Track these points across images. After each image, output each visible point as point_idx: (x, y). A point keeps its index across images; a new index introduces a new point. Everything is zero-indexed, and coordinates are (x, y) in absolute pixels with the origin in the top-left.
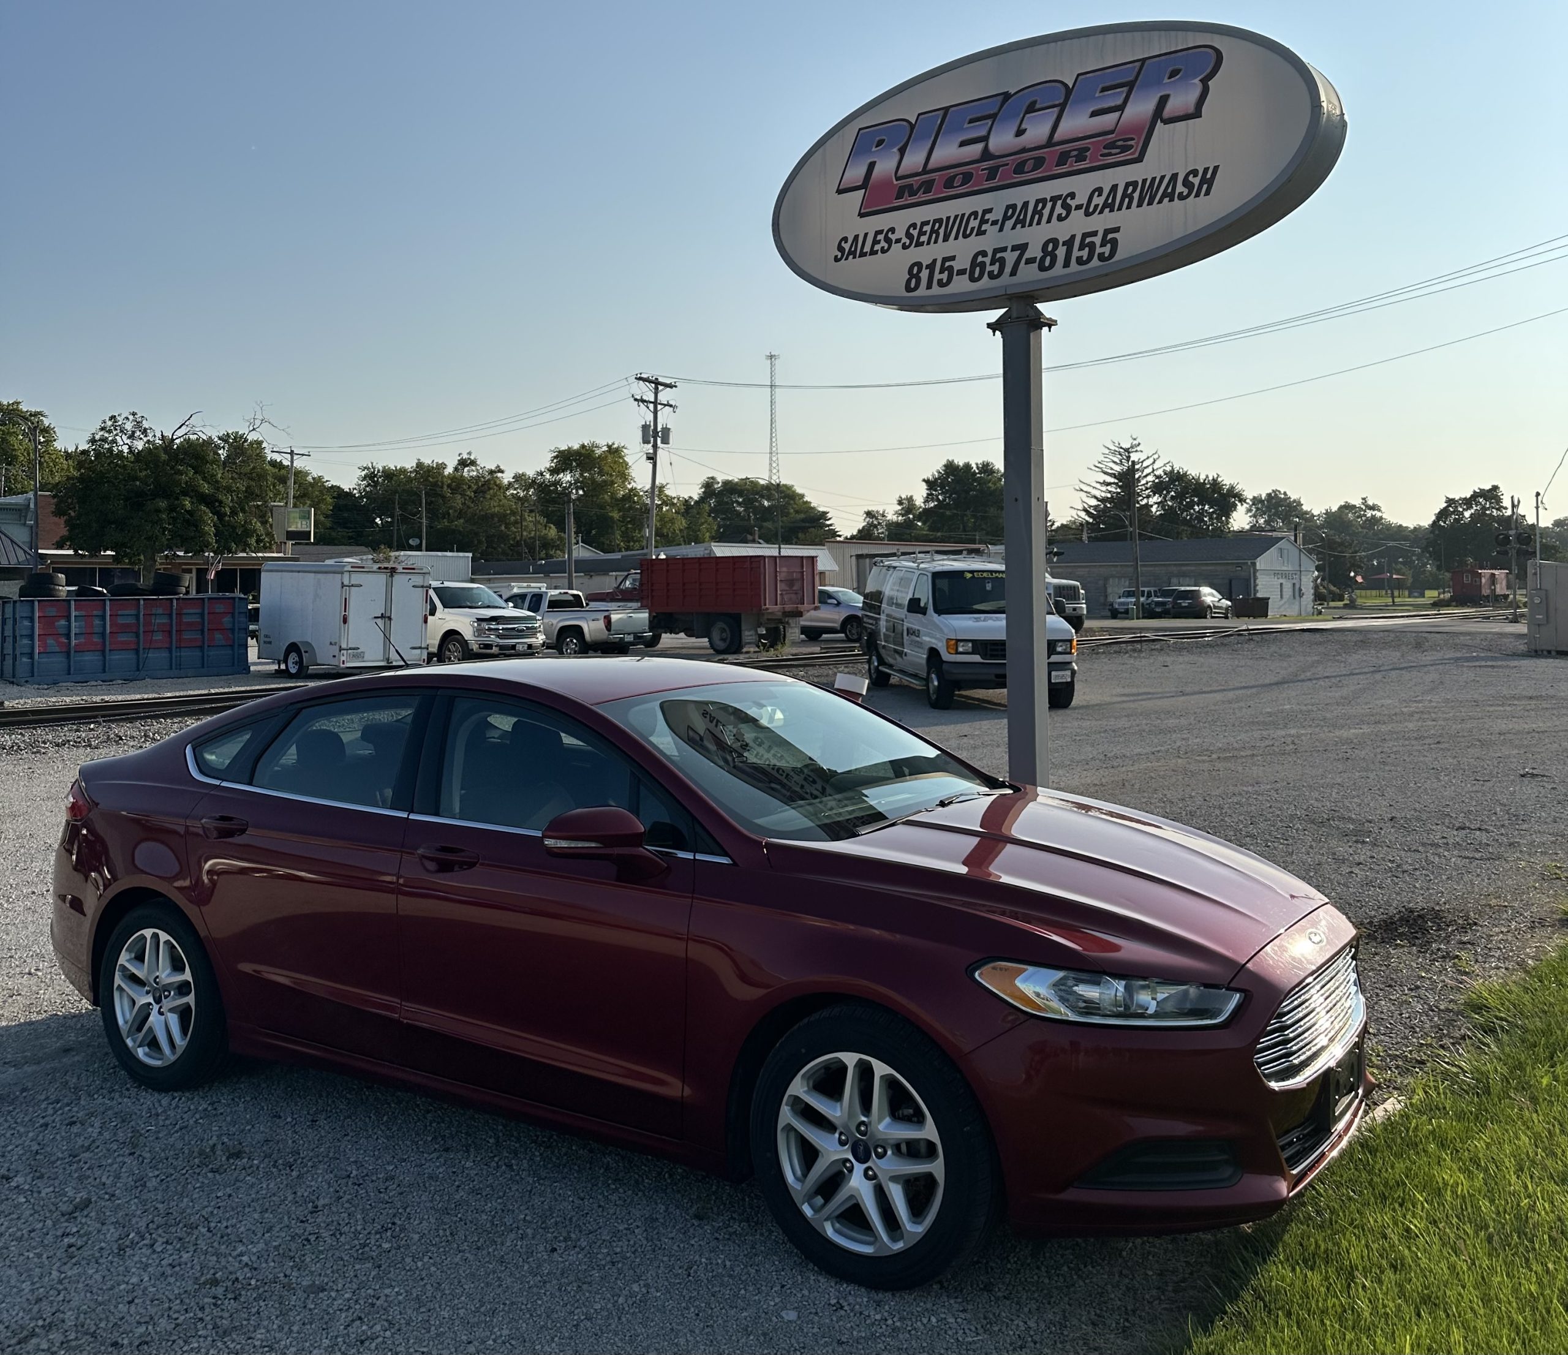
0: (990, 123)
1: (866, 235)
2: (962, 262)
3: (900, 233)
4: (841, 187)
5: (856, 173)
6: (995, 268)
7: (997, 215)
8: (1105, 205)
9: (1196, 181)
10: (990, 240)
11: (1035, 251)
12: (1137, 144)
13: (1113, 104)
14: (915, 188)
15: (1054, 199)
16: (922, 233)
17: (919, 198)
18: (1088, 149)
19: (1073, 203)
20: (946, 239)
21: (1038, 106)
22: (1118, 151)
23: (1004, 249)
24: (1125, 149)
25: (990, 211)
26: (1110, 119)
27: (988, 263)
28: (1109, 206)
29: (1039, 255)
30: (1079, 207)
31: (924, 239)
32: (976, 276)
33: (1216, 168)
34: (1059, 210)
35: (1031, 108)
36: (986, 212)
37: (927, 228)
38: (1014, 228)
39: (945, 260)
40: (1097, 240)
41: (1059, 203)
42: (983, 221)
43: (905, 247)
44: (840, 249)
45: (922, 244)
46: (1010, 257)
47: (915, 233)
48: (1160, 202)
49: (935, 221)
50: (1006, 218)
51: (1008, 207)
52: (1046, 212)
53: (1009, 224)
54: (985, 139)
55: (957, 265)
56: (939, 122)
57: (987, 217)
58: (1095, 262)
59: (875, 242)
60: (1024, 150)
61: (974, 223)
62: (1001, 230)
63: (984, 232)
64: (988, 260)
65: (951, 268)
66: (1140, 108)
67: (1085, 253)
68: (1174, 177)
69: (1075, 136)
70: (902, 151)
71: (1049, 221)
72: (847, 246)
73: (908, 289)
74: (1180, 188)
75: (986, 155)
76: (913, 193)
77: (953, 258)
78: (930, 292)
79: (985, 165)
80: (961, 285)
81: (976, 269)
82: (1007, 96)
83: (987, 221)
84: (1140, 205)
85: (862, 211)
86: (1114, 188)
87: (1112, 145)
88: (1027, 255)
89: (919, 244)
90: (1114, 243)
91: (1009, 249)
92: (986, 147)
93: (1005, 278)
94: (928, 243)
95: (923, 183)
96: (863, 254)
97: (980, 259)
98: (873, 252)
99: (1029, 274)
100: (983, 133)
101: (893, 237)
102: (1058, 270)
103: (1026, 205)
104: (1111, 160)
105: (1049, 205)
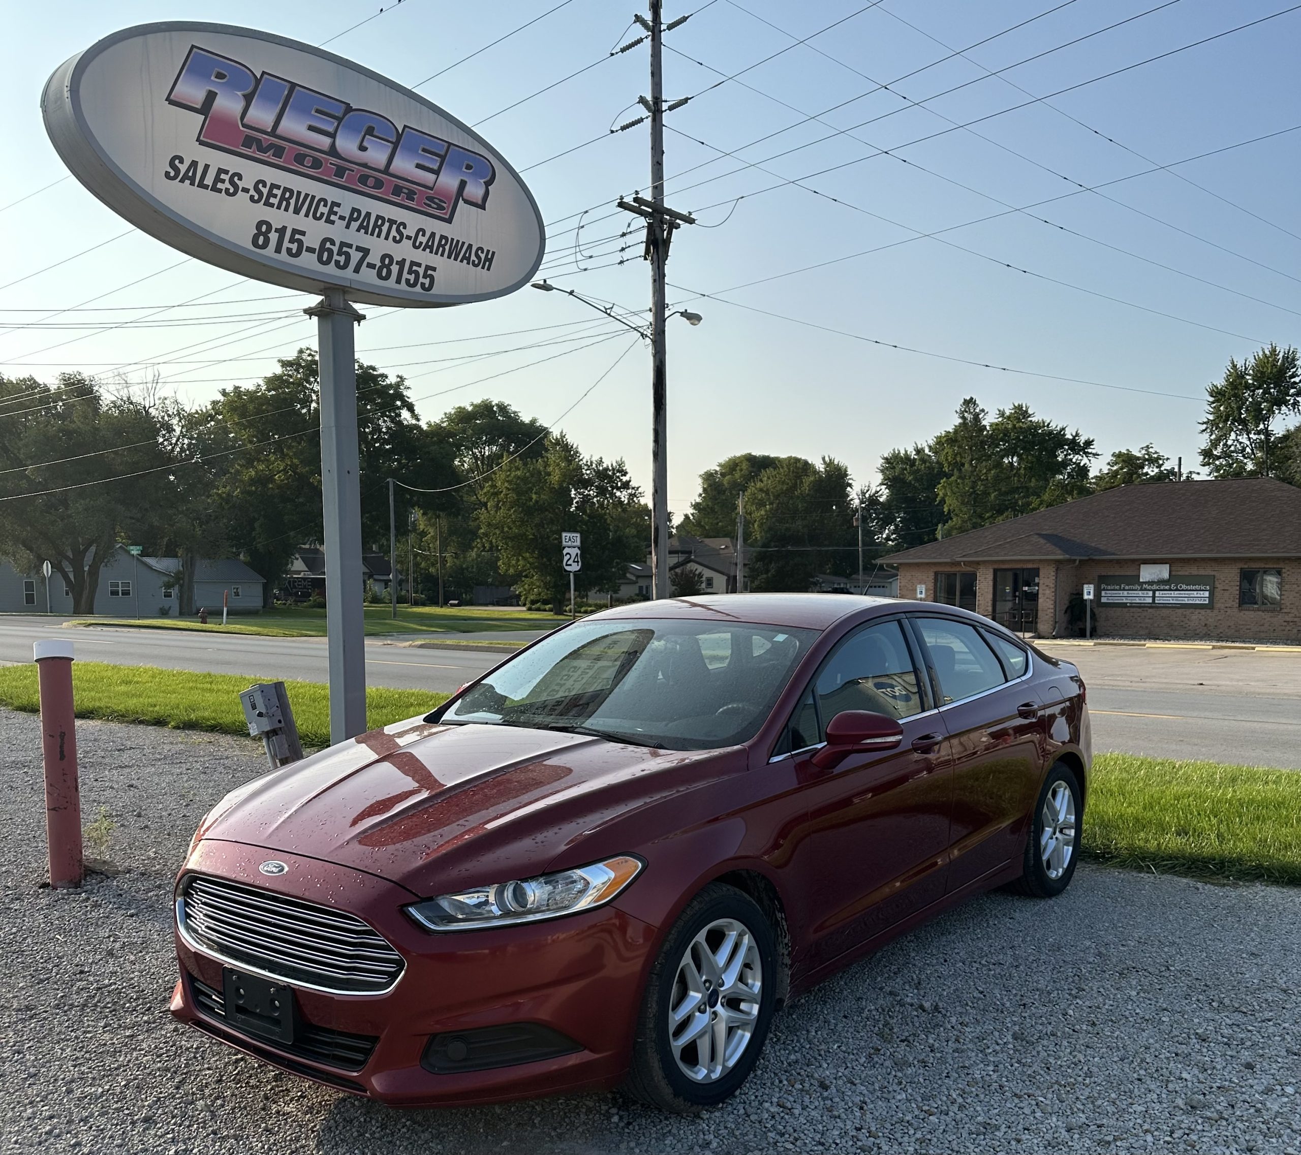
0: (336, 124)
1: (207, 167)
2: (312, 240)
3: (247, 182)
4: (172, 97)
5: (195, 93)
6: (342, 259)
7: (345, 211)
8: (427, 246)
9: (483, 256)
10: (338, 232)
11: (374, 258)
12: (448, 207)
13: (431, 166)
14: (265, 145)
15: (392, 222)
16: (271, 194)
17: (268, 157)
18: (415, 194)
19: (405, 232)
20: (297, 211)
21: (375, 133)
22: (435, 206)
23: (350, 246)
24: (441, 208)
25: (339, 205)
26: (430, 178)
27: (335, 252)
28: (428, 247)
29: (379, 264)
30: (409, 238)
31: (272, 200)
32: (325, 259)
33: (493, 253)
34: (394, 233)
35: (370, 131)
36: (334, 204)
37: (278, 192)
38: (358, 230)
39: (295, 231)
40: (421, 271)
41: (394, 227)
42: (331, 212)
43: (252, 198)
44: (172, 164)
45: (272, 205)
46: (356, 256)
47: (265, 191)
48: (462, 261)
49: (286, 190)
50: (351, 219)
51: (354, 210)
52: (385, 229)
53: (355, 225)
54: (333, 136)
55: (307, 241)
56: (286, 92)
57: (335, 209)
58: (418, 289)
59: (218, 179)
60: (365, 165)
61: (323, 209)
62: (348, 227)
63: (333, 222)
64: (335, 249)
65: (300, 243)
66: (448, 181)
67: (412, 278)
68: (470, 246)
69: (406, 177)
70: (248, 99)
71: (387, 238)
72: (183, 168)
73: (255, 243)
74: (473, 257)
75: (333, 151)
76: (261, 149)
77: (303, 233)
78: (276, 256)
79: (334, 160)
80: (308, 261)
81: (324, 251)
82: (349, 109)
83: (336, 213)
84: (449, 257)
85: (202, 138)
86: (433, 235)
87: (431, 199)
88: (368, 260)
89: (267, 203)
90: (432, 278)
91: (354, 247)
92: (333, 144)
93: (349, 273)
94: (279, 208)
95: (271, 146)
96: (202, 185)
97: (328, 245)
98: (215, 189)
99: (368, 276)
100: (331, 129)
101: (241, 184)
102: (391, 283)
103: (368, 215)
104: (430, 211)
105: (387, 225)
